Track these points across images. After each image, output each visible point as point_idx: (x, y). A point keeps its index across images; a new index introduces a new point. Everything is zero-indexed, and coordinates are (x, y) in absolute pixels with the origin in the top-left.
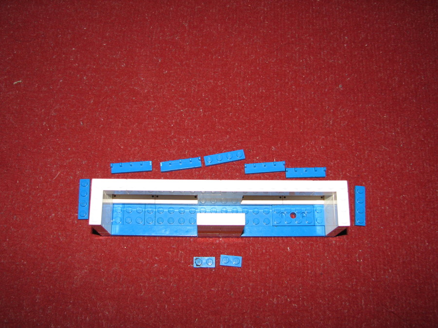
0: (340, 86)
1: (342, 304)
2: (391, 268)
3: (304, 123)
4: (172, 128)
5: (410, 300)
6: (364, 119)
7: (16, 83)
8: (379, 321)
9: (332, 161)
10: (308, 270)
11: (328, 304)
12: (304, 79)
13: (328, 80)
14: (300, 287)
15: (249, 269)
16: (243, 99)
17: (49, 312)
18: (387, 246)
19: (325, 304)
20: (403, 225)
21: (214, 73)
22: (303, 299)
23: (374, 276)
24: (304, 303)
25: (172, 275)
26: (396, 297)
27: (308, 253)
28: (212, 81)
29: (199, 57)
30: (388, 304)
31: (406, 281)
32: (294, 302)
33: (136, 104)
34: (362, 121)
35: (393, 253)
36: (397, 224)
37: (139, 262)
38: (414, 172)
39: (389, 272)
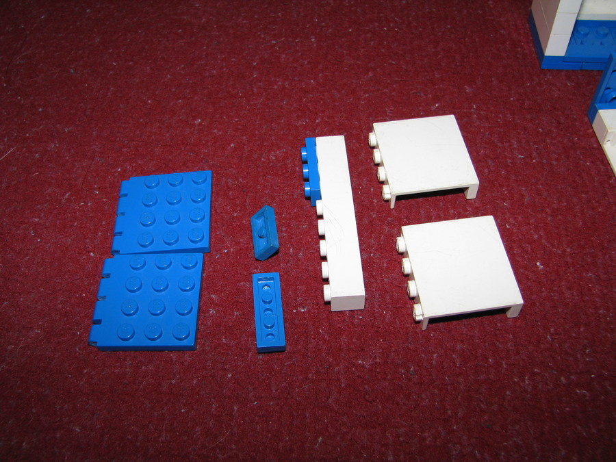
4: (255, 67)
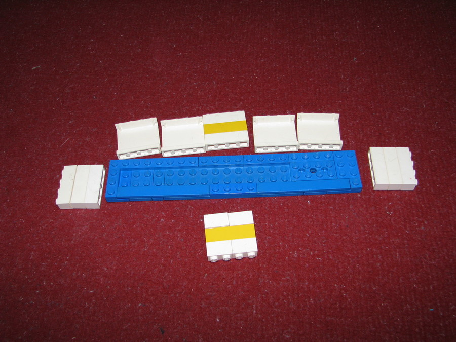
0: (355, 59)
1: (373, 257)
2: (427, 221)
3: (319, 90)
5: (452, 252)
6: (382, 86)
7: (34, 68)
8: (419, 274)
9: (351, 122)
10: (332, 223)
11: (358, 257)
12: (318, 55)
13: (342, 55)
14: (323, 240)
15: (265, 223)
16: (257, 73)
17: (43, 268)
18: (419, 198)
19: (353, 258)
20: (435, 178)
21: (228, 53)
22: (328, 253)
23: (408, 229)
24: (328, 257)
25: (179, 230)
26: (436, 249)
27: (330, 206)
28: (225, 60)
29: (213, 42)
30: (427, 256)
31: (445, 233)
32: (318, 256)
33: (150, 80)
34: (380, 87)
35: (427, 205)
36: (428, 177)
37: (144, 217)
38: (441, 130)
39: (425, 224)
